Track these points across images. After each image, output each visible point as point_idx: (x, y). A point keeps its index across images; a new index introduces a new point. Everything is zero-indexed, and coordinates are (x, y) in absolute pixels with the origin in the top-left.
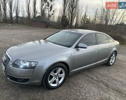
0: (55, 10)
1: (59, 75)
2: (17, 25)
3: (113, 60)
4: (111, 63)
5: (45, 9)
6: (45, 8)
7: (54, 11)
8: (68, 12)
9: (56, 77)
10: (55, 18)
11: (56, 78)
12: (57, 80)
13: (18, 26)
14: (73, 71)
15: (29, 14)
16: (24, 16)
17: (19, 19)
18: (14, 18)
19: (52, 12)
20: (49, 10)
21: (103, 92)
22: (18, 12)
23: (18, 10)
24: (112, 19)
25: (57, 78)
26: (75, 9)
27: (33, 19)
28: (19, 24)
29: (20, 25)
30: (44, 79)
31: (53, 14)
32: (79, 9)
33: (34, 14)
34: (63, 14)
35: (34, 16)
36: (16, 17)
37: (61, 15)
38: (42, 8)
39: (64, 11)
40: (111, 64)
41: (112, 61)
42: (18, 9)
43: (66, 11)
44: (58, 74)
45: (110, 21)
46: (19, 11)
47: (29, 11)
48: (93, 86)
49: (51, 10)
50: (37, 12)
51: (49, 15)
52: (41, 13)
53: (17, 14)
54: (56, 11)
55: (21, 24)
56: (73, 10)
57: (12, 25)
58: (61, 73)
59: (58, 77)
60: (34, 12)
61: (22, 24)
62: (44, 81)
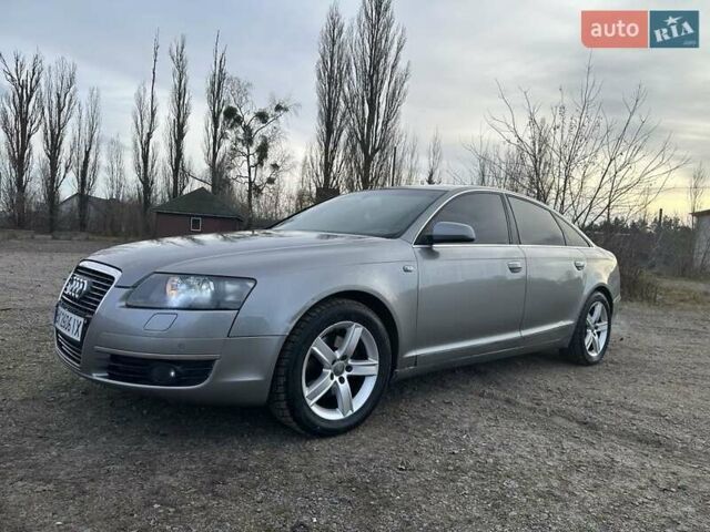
0: (283, 162)
1: (350, 362)
2: (83, 235)
3: (599, 333)
4: (591, 349)
5: (233, 156)
6: (234, 152)
7: (275, 166)
8: (345, 172)
9: (337, 372)
10: (281, 202)
11: (336, 378)
12: (345, 387)
13: (87, 239)
14: (413, 354)
15: (147, 182)
16: (118, 192)
17: (92, 212)
18: (64, 208)
19: (267, 172)
20: (253, 160)
21: (575, 442)
22: (89, 173)
23: (90, 166)
24: (562, 183)
25: (342, 380)
26: (378, 154)
27: (164, 204)
28: (93, 233)
29: (96, 238)
30: (282, 371)
31: (271, 181)
32: (399, 154)
33: (171, 182)
34: (322, 178)
35: (175, 193)
36: (75, 201)
37: (313, 184)
38: (215, 155)
39: (327, 166)
40: (594, 355)
41: (595, 339)
42: (92, 158)
43: (334, 169)
44: (344, 358)
45: (553, 192)
46: (94, 168)
47: (146, 170)
48: (521, 425)
49: (260, 162)
50: (187, 174)
51: (250, 183)
52: (209, 179)
53: (83, 184)
54: (288, 163)
55: (99, 233)
56: (369, 159)
57: (54, 238)
58: (360, 353)
59: (345, 375)
60: (176, 171)
61: (106, 235)
62: (282, 380)
